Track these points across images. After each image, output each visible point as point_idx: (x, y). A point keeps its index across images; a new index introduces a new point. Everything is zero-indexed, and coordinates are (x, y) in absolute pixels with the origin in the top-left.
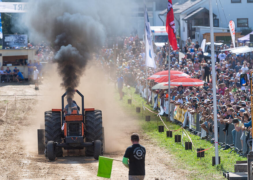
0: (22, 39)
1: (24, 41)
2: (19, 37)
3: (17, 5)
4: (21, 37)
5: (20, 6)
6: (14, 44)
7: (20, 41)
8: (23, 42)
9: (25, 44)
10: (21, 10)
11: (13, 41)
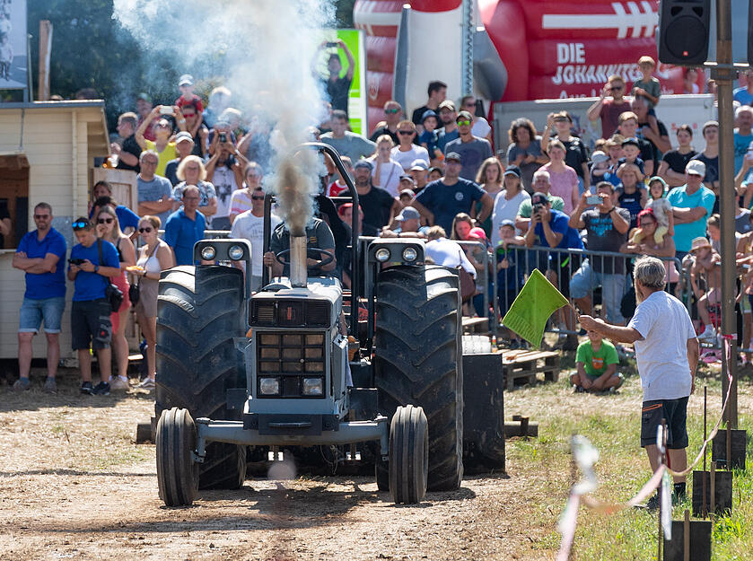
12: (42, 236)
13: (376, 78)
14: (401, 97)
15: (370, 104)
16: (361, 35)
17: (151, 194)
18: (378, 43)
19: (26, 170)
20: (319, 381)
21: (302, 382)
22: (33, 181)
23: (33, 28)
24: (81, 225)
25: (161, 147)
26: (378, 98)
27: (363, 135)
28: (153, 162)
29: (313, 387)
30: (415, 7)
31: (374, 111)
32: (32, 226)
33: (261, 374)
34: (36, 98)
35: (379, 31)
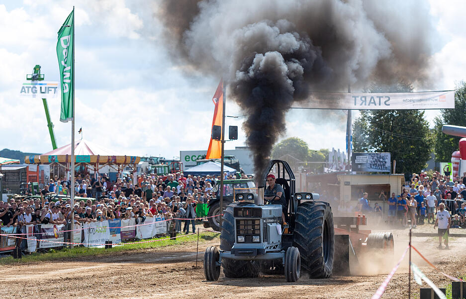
0: (381, 160)
1: (385, 162)
2: (377, 157)
3: (358, 97)
4: (380, 157)
5: (363, 99)
6: (370, 167)
7: (379, 163)
8: (384, 165)
9: (386, 168)
10: (365, 105)
11: (369, 162)
12: (393, 199)
13: (455, 172)
14: (459, 175)
15: (454, 176)
16: (452, 164)
17: (413, 191)
18: (455, 165)
19: (390, 186)
20: (258, 237)
21: (252, 237)
22: (391, 189)
23: (392, 161)
24: (399, 197)
25: (415, 183)
26: (455, 175)
27: (452, 182)
28: (414, 186)
29: (256, 239)
30: (462, 159)
31: (454, 178)
32: (391, 196)
33: (239, 234)
34: (392, 173)
35: (456, 163)
